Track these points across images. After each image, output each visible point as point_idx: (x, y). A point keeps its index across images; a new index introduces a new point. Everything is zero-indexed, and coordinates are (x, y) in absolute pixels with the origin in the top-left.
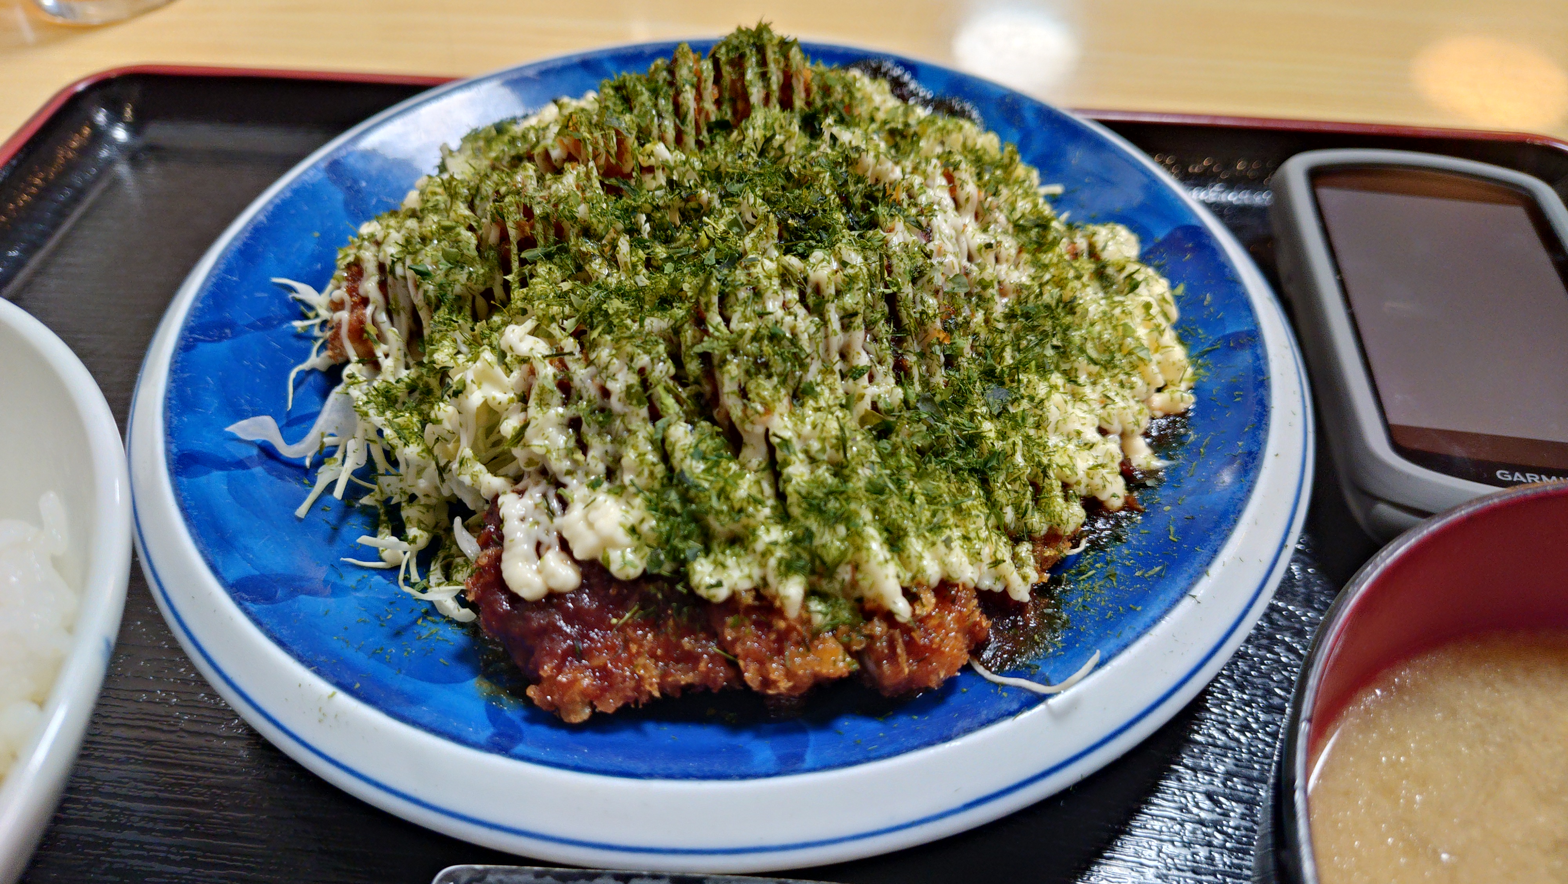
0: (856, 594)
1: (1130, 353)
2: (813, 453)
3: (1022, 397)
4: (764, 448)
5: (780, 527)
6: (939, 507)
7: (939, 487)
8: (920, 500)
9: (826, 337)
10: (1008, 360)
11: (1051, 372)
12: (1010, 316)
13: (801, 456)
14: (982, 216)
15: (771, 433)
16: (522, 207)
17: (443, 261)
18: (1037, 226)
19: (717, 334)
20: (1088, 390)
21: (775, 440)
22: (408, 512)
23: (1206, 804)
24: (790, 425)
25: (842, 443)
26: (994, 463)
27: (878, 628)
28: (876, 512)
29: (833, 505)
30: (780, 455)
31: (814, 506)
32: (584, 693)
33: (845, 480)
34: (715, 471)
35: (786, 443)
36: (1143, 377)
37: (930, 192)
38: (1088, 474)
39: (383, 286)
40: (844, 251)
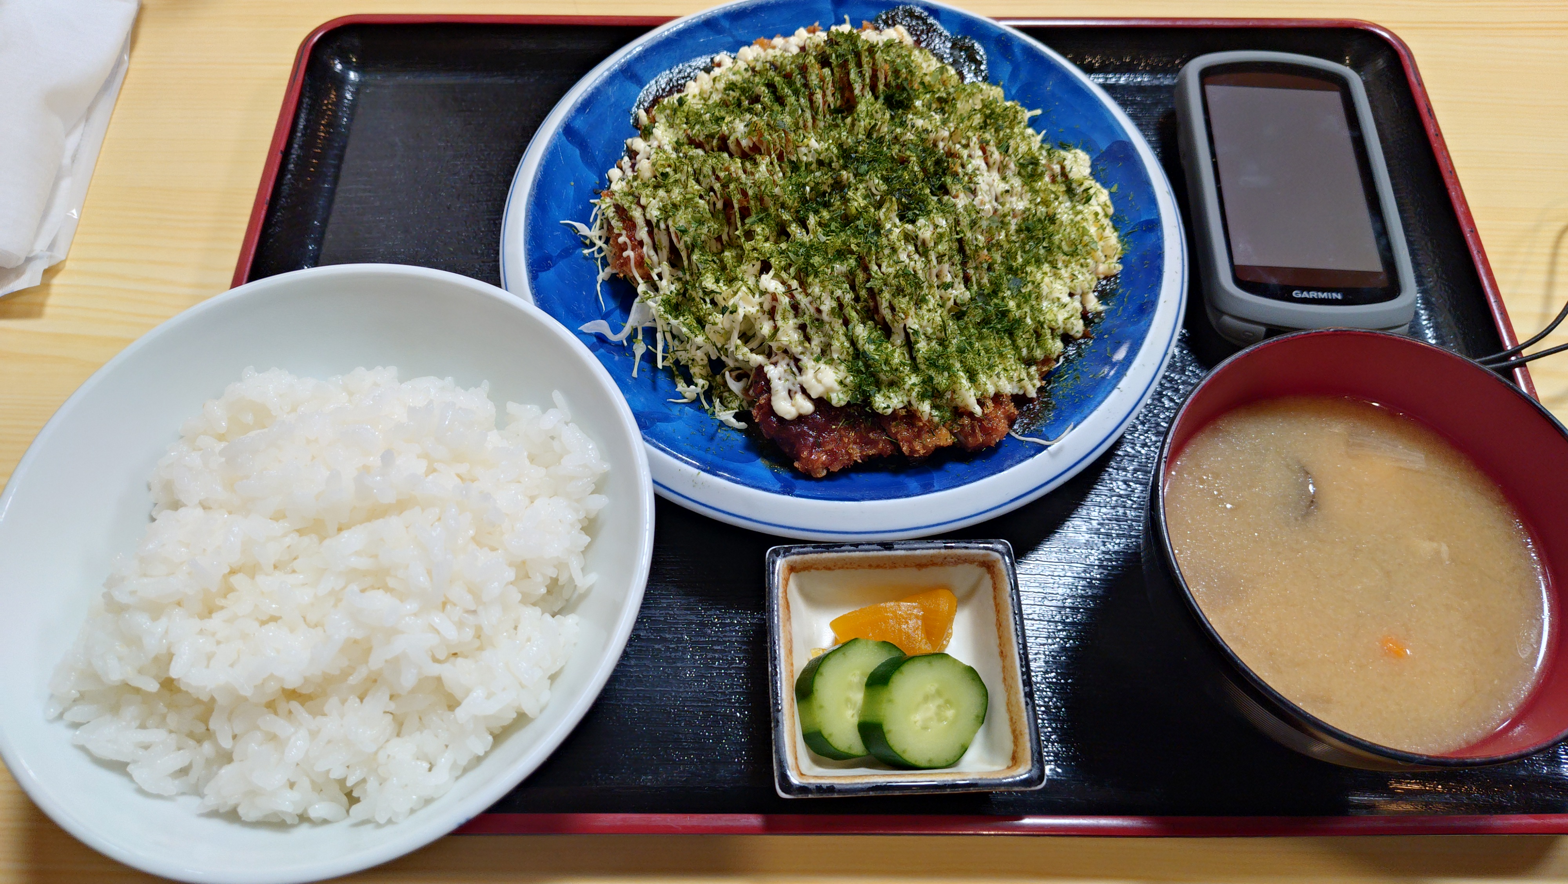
0: (954, 404)
1: (1086, 245)
2: (928, 335)
3: (1028, 282)
4: (903, 334)
5: (914, 375)
6: (991, 355)
7: (990, 344)
8: (983, 353)
9: (930, 269)
10: (1020, 260)
11: (1043, 264)
12: (1019, 231)
13: (923, 337)
14: (1002, 169)
15: (907, 327)
16: (739, 190)
17: (693, 222)
18: (1032, 163)
19: (876, 276)
20: (1063, 271)
21: (909, 330)
22: (695, 370)
23: (1124, 487)
24: (916, 321)
25: (944, 328)
26: (1016, 326)
27: (966, 421)
28: (961, 362)
29: (941, 362)
30: (912, 338)
31: (932, 363)
32: (823, 463)
33: (945, 347)
34: (880, 349)
35: (916, 332)
36: (1093, 259)
37: (973, 162)
38: (1064, 322)
39: (651, 233)
40: (936, 219)
